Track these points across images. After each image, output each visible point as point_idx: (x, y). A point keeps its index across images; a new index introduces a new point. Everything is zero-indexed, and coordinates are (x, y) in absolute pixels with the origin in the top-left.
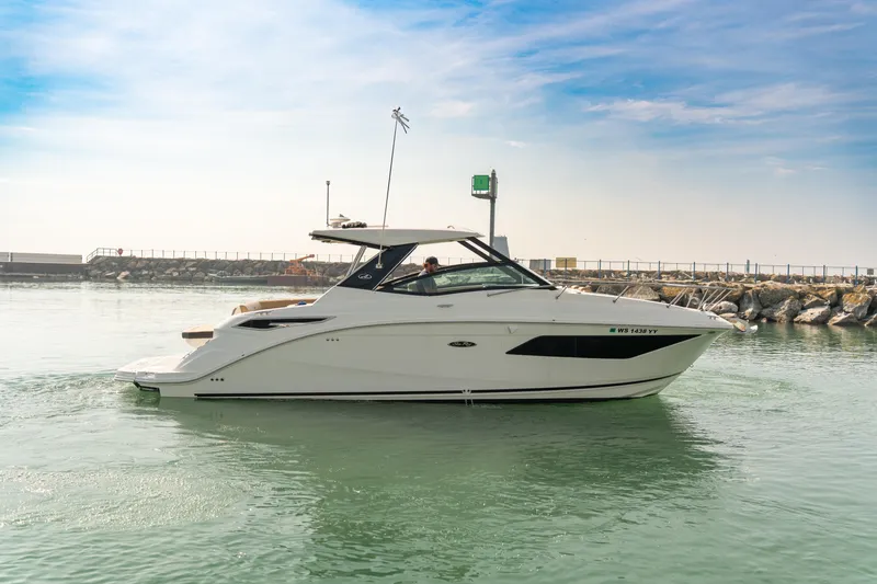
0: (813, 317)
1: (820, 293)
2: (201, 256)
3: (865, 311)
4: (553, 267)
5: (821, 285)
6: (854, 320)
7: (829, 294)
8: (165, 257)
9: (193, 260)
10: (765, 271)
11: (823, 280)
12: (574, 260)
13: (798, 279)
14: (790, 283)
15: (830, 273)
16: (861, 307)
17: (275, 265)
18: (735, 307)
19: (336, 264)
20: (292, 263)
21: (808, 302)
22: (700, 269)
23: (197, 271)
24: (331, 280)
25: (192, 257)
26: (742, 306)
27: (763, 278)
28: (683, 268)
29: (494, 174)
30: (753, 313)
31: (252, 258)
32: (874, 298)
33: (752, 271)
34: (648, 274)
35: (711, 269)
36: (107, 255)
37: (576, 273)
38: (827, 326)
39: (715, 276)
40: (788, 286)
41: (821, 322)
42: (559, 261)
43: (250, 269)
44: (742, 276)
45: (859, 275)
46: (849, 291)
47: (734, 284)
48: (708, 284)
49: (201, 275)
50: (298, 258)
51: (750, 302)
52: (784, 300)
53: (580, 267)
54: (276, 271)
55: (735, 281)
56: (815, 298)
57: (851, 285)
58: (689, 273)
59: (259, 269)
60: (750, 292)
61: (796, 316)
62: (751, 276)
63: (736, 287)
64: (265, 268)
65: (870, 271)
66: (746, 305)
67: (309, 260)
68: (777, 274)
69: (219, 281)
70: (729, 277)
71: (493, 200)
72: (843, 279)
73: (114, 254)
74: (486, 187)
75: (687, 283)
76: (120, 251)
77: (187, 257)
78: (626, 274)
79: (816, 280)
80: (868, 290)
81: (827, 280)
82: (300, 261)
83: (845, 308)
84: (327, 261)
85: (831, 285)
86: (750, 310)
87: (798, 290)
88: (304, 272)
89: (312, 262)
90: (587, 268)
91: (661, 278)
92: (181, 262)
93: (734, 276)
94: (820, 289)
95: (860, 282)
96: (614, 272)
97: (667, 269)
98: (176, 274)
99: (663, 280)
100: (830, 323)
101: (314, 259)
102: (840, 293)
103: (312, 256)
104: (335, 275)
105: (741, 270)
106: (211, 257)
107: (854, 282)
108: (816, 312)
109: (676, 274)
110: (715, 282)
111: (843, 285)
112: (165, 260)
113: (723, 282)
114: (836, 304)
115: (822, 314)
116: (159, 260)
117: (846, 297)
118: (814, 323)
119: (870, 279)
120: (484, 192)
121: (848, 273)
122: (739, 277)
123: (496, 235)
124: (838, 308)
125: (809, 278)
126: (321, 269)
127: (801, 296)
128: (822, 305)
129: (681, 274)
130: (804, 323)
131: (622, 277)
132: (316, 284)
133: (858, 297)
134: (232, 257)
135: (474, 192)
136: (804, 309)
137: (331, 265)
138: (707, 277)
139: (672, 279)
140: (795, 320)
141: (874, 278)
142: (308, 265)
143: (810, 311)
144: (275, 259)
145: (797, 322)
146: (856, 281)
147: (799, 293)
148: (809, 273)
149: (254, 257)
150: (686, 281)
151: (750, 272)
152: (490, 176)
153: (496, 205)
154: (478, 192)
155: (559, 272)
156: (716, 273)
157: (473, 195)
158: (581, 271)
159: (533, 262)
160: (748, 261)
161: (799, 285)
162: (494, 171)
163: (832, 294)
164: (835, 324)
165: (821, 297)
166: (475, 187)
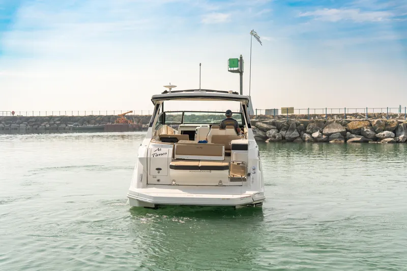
2: (63, 114)
4: (280, 113)
8: (41, 115)
9: (58, 117)
12: (292, 109)
17: (109, 118)
18: (393, 135)
19: (146, 116)
20: (119, 116)
22: (370, 112)
23: (60, 124)
25: (58, 115)
26: (397, 134)
28: (360, 112)
29: (241, 58)
30: (404, 137)
31: (95, 114)
34: (338, 115)
35: (377, 111)
36: (5, 115)
39: (380, 115)
42: (284, 110)
43: (93, 121)
44: (396, 115)
47: (392, 120)
48: (376, 121)
49: (64, 126)
50: (123, 113)
51: (402, 131)
53: (296, 113)
54: (109, 122)
55: (393, 118)
58: (364, 114)
59: (99, 120)
60: (402, 124)
62: (402, 115)
63: (393, 122)
64: (102, 120)
66: (400, 133)
67: (130, 114)
69: (75, 130)
70: (388, 116)
71: (241, 73)
73: (9, 115)
74: (237, 65)
75: (363, 121)
76: (13, 113)
77: (54, 115)
78: (325, 116)
82: (124, 115)
84: (140, 114)
86: (402, 136)
88: (126, 122)
89: (131, 116)
90: (301, 114)
91: (346, 118)
92: (51, 118)
93: (391, 115)
96: (317, 115)
97: (351, 112)
98: (48, 126)
99: (348, 119)
101: (133, 114)
103: (131, 112)
105: (396, 112)
106: (69, 114)
109: (355, 115)
110: (380, 119)
112: (41, 117)
113: (385, 119)
116: (37, 117)
120: (236, 69)
122: (395, 116)
126: (137, 120)
129: (358, 115)
131: (323, 118)
132: (134, 129)
134: (82, 114)
135: (230, 69)
137: (142, 117)
138: (374, 116)
139: (353, 119)
142: (129, 117)
144: (109, 114)
149: (96, 114)
150: (362, 119)
151: (402, 113)
152: (239, 59)
153: (243, 76)
154: (232, 69)
155: (284, 117)
156: (381, 114)
157: (229, 71)
158: (297, 115)
159: (267, 111)
160: (400, 106)
162: (241, 55)
166: (230, 66)
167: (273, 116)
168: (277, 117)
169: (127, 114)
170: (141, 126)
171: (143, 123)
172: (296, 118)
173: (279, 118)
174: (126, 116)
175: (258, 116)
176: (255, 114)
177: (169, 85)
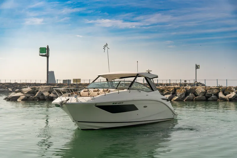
1: (169, 89)
3: (184, 95)
4: (72, 82)
5: (169, 86)
6: (181, 99)
7: (172, 90)
11: (170, 84)
12: (80, 80)
13: (161, 84)
14: (158, 86)
15: (172, 82)
21: (165, 93)
29: (48, 47)
32: (187, 91)
37: (81, 84)
41: (170, 100)
42: (74, 80)
45: (182, 83)
46: (178, 88)
53: (82, 82)
56: (167, 91)
57: (179, 86)
65: (185, 81)
71: (47, 56)
72: (176, 84)
74: (45, 52)
79: (167, 85)
80: (185, 88)
81: (171, 84)
83: (177, 95)
85: (172, 86)
87: (161, 89)
90: (85, 83)
94: (168, 88)
95: (182, 85)
100: (172, 101)
102: (175, 89)
107: (180, 85)
108: (167, 96)
111: (176, 86)
114: (174, 93)
115: (170, 97)
117: (177, 90)
119: (185, 84)
120: (44, 54)
121: (178, 82)
123: (49, 70)
124: (174, 95)
125: (165, 84)
128: (170, 94)
133: (181, 90)
135: (40, 54)
141: (187, 84)
146: (181, 85)
147: (162, 90)
150: (122, 86)
152: (46, 48)
153: (49, 59)
154: (42, 54)
155: (74, 84)
157: (40, 55)
158: (83, 84)
159: (64, 81)
161: (162, 87)
162: (48, 46)
163: (173, 90)
164: (174, 101)
165: (169, 91)
166: (41, 52)
167: (68, 84)
168: (70, 85)
172: (82, 85)
173: (72, 85)
175: (59, 84)
176: (56, 83)
177: (148, 70)
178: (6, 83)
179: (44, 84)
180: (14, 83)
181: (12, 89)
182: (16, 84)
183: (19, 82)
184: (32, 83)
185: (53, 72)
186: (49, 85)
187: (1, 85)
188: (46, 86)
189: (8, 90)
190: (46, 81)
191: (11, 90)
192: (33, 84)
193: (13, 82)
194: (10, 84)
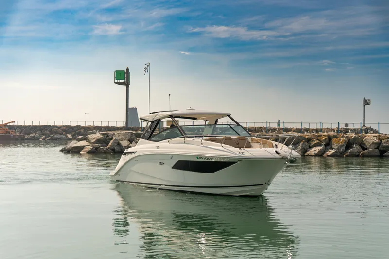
0: (316, 152)
1: (319, 138)
3: (344, 148)
4: (165, 125)
5: (320, 134)
6: (338, 153)
7: (324, 138)
10: (288, 126)
11: (321, 130)
13: (307, 130)
14: (302, 133)
15: (325, 127)
16: (342, 146)
19: (29, 126)
21: (313, 143)
24: (26, 136)
27: (287, 130)
29: (128, 70)
32: (349, 140)
33: (281, 126)
35: (257, 126)
38: (323, 157)
40: (302, 134)
41: (320, 155)
42: (169, 122)
44: (275, 129)
45: (340, 127)
46: (335, 137)
50: (4, 123)
52: (299, 143)
55: (272, 132)
56: (317, 141)
57: (336, 133)
61: (306, 152)
62: (280, 129)
63: (272, 135)
65: (347, 125)
67: (12, 124)
68: (295, 128)
70: (268, 130)
71: (127, 84)
72: (333, 130)
74: (123, 77)
79: (317, 130)
80: (345, 136)
81: (323, 131)
82: (5, 125)
83: (333, 147)
84: (23, 125)
85: (325, 133)
87: (307, 137)
88: (8, 132)
89: (13, 126)
93: (271, 130)
94: (319, 136)
95: (341, 131)
100: (325, 155)
101: (15, 124)
102: (330, 138)
103: (14, 122)
104: (28, 134)
105: (274, 126)
108: (317, 149)
110: (260, 133)
111: (331, 133)
114: (328, 144)
115: (321, 151)
117: (333, 140)
118: (316, 155)
119: (346, 129)
120: (122, 81)
121: (335, 127)
122: (274, 130)
124: (328, 147)
125: (313, 129)
126: (19, 130)
127: (309, 140)
128: (321, 145)
130: (311, 156)
132: (17, 140)
133: (340, 140)
135: (116, 81)
136: (310, 148)
137: (25, 127)
138: (255, 130)
140: (306, 154)
141: (348, 129)
142: (11, 127)
143: (314, 149)
145: (307, 155)
146: (339, 131)
147: (308, 138)
148: (313, 127)
151: (280, 127)
152: (126, 71)
153: (129, 88)
154: (118, 81)
156: (261, 128)
157: (115, 83)
160: (279, 121)
161: (307, 134)
162: (128, 68)
163: (326, 139)
164: (327, 156)
165: (320, 141)
166: (117, 78)
167: (158, 128)
169: (9, 124)
170: (24, 136)
171: (26, 134)
174: (8, 126)
175: (144, 128)
176: (141, 126)
178: (64, 126)
179: (121, 129)
180: (75, 127)
181: (73, 136)
182: (78, 127)
183: (82, 124)
184: (102, 126)
185: (135, 110)
186: (129, 130)
187: (56, 128)
188: (125, 132)
189: (67, 136)
190: (125, 123)
191: (71, 137)
192: (104, 127)
193: (73, 124)
194: (70, 127)
